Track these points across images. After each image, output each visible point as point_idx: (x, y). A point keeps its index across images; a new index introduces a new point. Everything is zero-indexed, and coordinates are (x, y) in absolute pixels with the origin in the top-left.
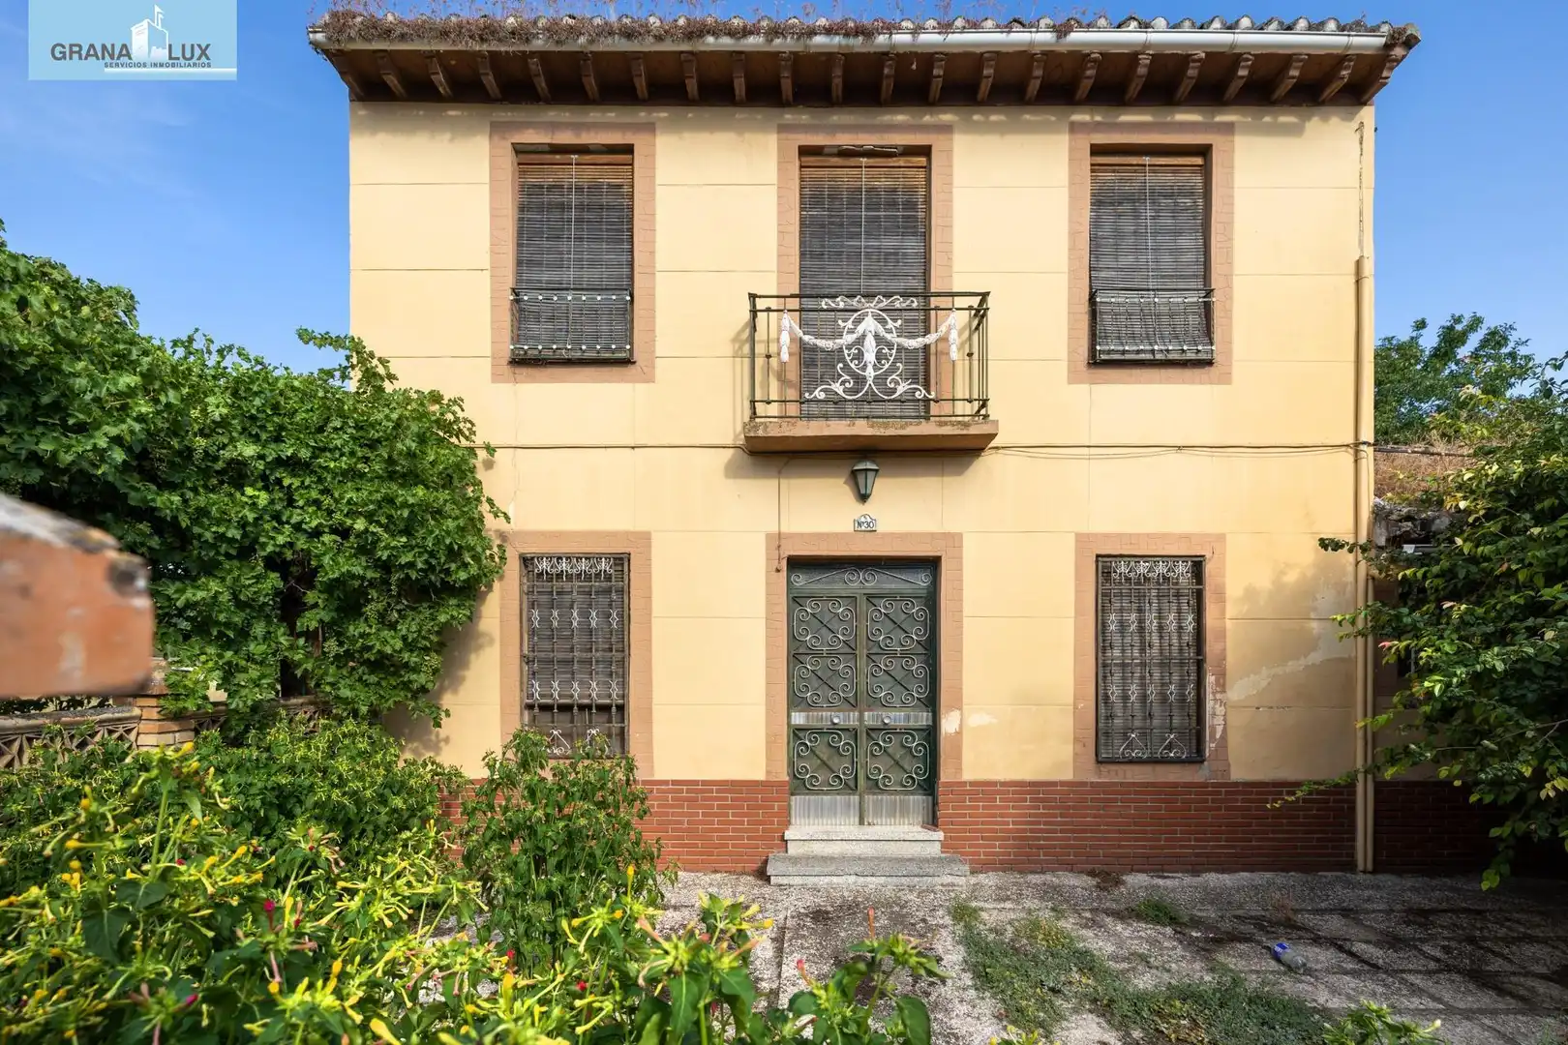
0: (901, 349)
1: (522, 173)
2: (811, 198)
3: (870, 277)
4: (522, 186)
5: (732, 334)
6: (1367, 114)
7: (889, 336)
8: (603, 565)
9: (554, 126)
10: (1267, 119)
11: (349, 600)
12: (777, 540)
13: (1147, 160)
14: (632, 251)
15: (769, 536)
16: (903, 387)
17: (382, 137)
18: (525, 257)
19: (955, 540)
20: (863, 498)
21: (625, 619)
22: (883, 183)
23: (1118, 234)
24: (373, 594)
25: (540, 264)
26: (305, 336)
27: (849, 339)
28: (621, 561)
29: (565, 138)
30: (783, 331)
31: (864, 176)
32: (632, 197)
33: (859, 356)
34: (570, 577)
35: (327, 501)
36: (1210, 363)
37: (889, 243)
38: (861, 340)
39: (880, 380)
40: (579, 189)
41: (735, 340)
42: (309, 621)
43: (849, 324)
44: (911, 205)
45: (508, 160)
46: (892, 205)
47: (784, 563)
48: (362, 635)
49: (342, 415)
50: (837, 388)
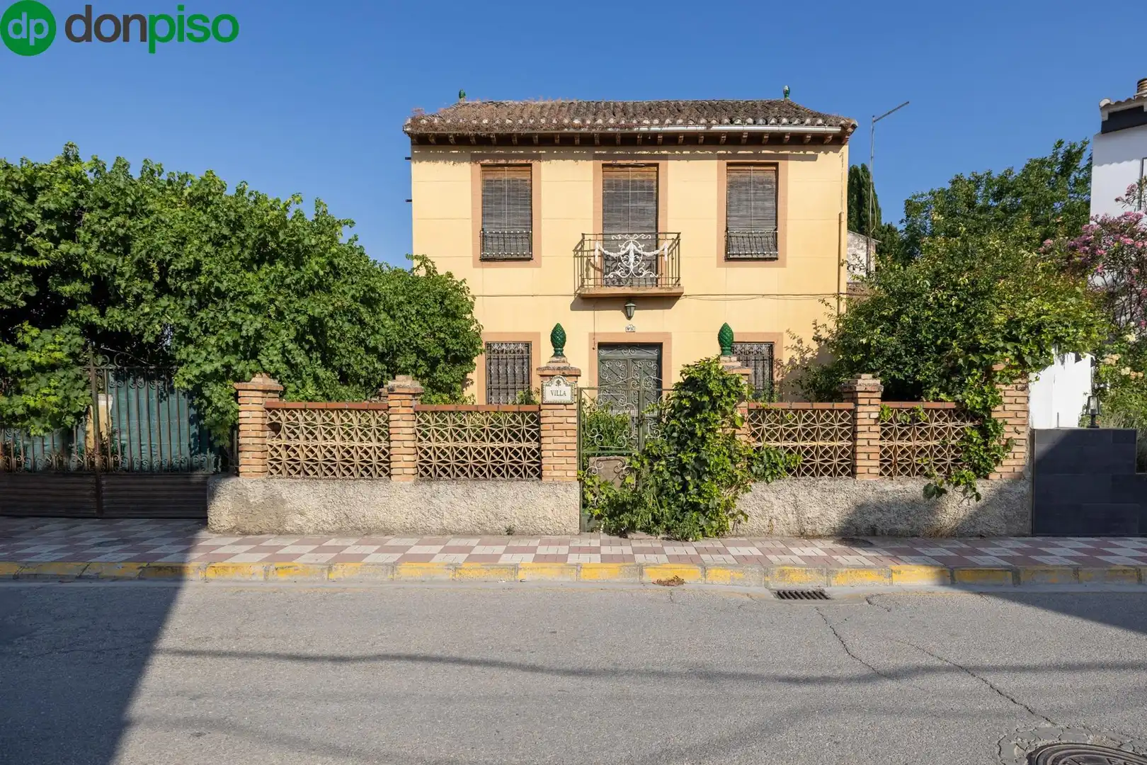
0: (643, 256)
1: (484, 175)
2: (607, 185)
3: (634, 219)
4: (484, 181)
5: (574, 247)
6: (845, 148)
7: (639, 251)
8: (521, 347)
9: (498, 156)
12: (593, 336)
13: (752, 168)
14: (531, 209)
15: (590, 334)
16: (645, 272)
17: (426, 163)
18: (486, 213)
19: (668, 335)
20: (629, 318)
21: (529, 369)
22: (639, 179)
23: (739, 200)
25: (492, 214)
27: (624, 252)
28: (528, 345)
29: (503, 160)
30: (596, 249)
31: (631, 176)
32: (531, 184)
33: (627, 260)
34: (507, 352)
36: (776, 259)
37: (641, 204)
38: (628, 254)
39: (636, 270)
40: (508, 181)
43: (623, 246)
44: (651, 188)
45: (479, 169)
46: (642, 188)
47: (596, 345)
49: (428, 291)
50: (617, 273)
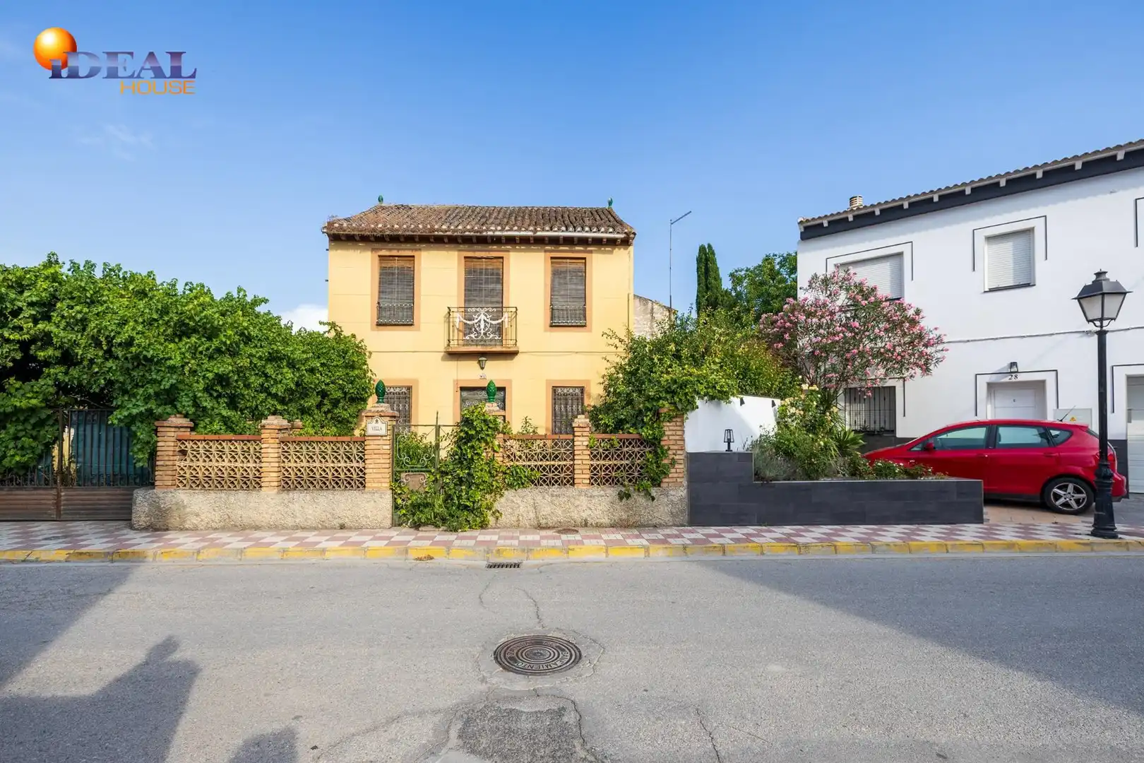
0: (491, 324)
1: (380, 263)
2: (468, 272)
3: (486, 297)
4: (381, 267)
5: (444, 315)
6: (631, 248)
7: (487, 320)
8: (404, 390)
9: (390, 250)
10: (603, 249)
11: (335, 403)
12: (456, 382)
13: (568, 261)
14: (413, 288)
15: (454, 381)
16: (492, 336)
17: (339, 252)
18: (381, 290)
19: (510, 382)
20: (482, 368)
21: (410, 407)
22: (490, 267)
23: (560, 284)
24: (341, 401)
25: (386, 292)
26: (321, 323)
27: (476, 321)
28: (409, 388)
29: (394, 253)
30: (458, 318)
31: (483, 265)
32: (414, 270)
33: (479, 326)
34: (394, 394)
35: (330, 374)
36: (585, 326)
37: (491, 286)
38: (480, 321)
39: (485, 334)
40: (398, 268)
41: (445, 317)
42: (325, 409)
43: (476, 317)
44: (498, 274)
45: (377, 258)
46: (492, 274)
47: (459, 389)
48: (339, 413)
49: (334, 349)
50: (473, 336)
